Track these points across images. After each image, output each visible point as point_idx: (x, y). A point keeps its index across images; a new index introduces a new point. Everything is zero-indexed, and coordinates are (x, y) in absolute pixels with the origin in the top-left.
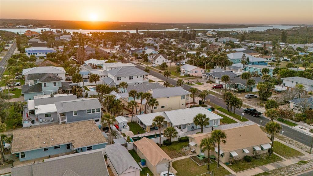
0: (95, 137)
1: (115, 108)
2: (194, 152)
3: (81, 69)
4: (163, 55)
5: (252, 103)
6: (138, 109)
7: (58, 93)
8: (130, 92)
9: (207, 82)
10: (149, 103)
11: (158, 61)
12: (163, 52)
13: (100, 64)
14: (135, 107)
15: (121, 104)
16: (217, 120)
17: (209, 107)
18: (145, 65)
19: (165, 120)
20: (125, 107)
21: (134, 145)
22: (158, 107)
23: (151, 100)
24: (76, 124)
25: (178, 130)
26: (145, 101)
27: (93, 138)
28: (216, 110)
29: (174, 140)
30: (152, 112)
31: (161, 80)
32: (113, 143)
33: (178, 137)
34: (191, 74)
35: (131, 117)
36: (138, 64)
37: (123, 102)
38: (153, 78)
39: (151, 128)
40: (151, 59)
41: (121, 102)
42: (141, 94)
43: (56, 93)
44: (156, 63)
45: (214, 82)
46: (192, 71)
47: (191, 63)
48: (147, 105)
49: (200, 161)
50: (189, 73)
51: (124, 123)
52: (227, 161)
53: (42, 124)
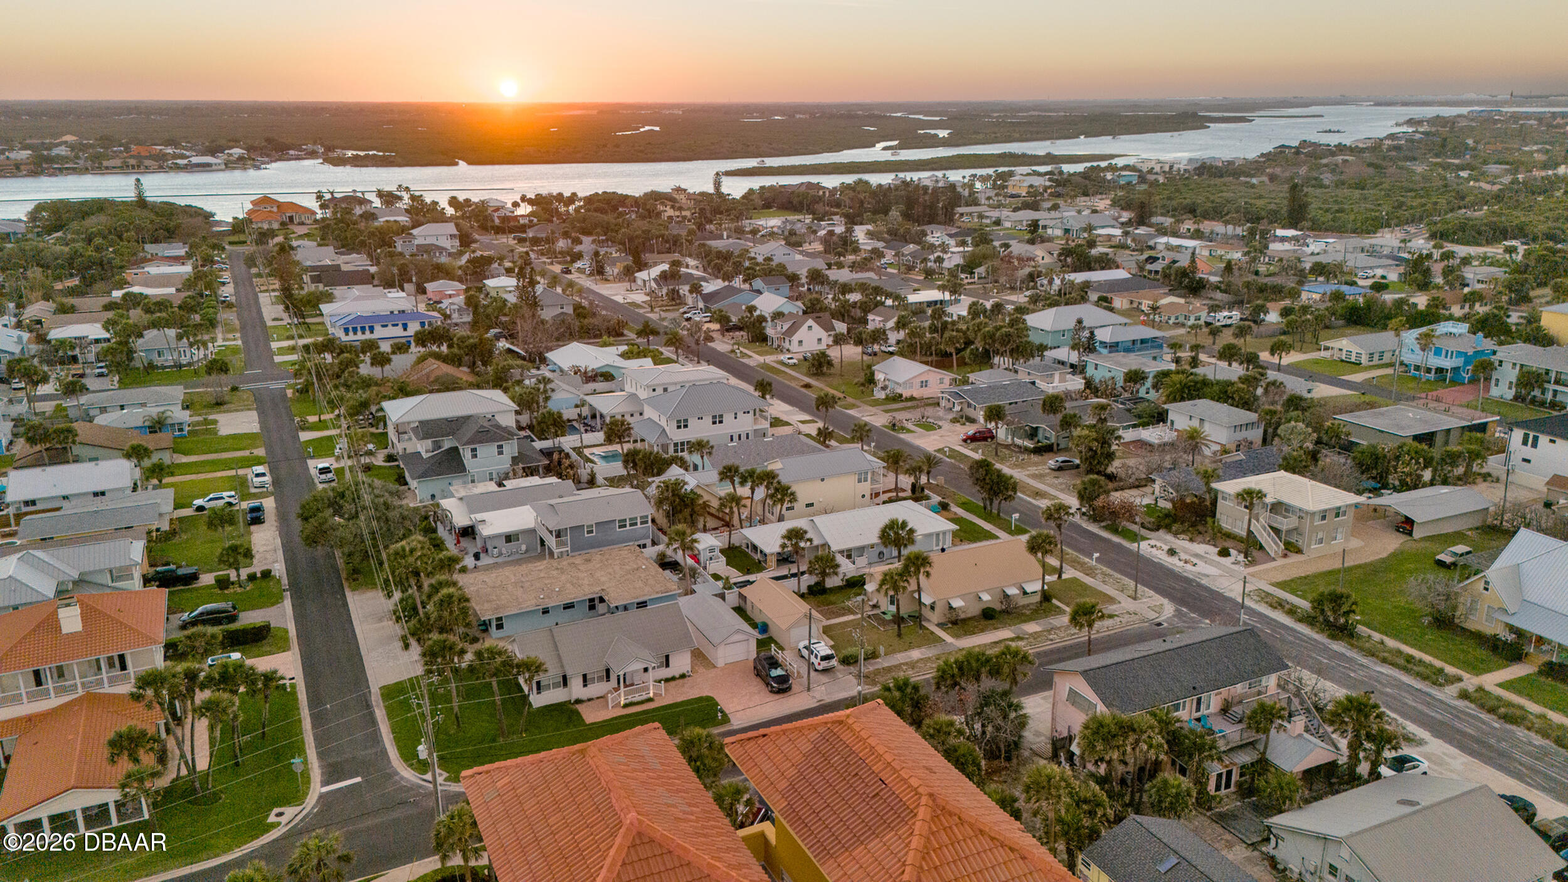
0: (651, 582)
1: (687, 512)
2: (875, 606)
3: (553, 390)
4: (817, 320)
5: (1061, 484)
6: (745, 513)
7: (511, 474)
8: (721, 469)
9: (954, 421)
10: (772, 496)
11: (800, 342)
12: (818, 307)
13: (607, 365)
14: (735, 509)
15: (701, 502)
16: (944, 533)
17: (936, 499)
18: (755, 358)
19: (808, 536)
20: (713, 511)
21: (741, 595)
22: (795, 505)
23: (777, 490)
24: (596, 555)
25: (840, 559)
26: (761, 492)
27: (646, 584)
28: (954, 509)
29: (832, 582)
30: (781, 519)
31: (807, 417)
32: (693, 592)
33: (841, 576)
34: (906, 393)
35: (726, 534)
36: (733, 355)
37: (706, 497)
38: (786, 413)
39: (778, 560)
40: (776, 333)
41: (700, 496)
42: (751, 474)
43: (507, 477)
44: (794, 347)
45: (972, 421)
46: (908, 383)
47: (908, 350)
48: (768, 501)
49: (884, 622)
50: (899, 390)
51: (712, 550)
52: (943, 620)
53: (500, 560)
